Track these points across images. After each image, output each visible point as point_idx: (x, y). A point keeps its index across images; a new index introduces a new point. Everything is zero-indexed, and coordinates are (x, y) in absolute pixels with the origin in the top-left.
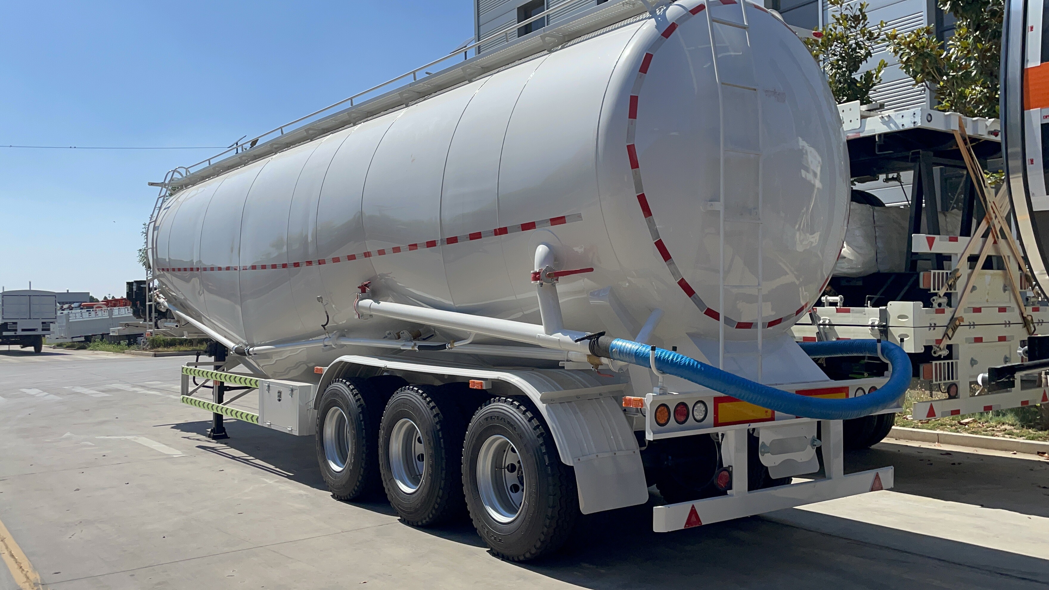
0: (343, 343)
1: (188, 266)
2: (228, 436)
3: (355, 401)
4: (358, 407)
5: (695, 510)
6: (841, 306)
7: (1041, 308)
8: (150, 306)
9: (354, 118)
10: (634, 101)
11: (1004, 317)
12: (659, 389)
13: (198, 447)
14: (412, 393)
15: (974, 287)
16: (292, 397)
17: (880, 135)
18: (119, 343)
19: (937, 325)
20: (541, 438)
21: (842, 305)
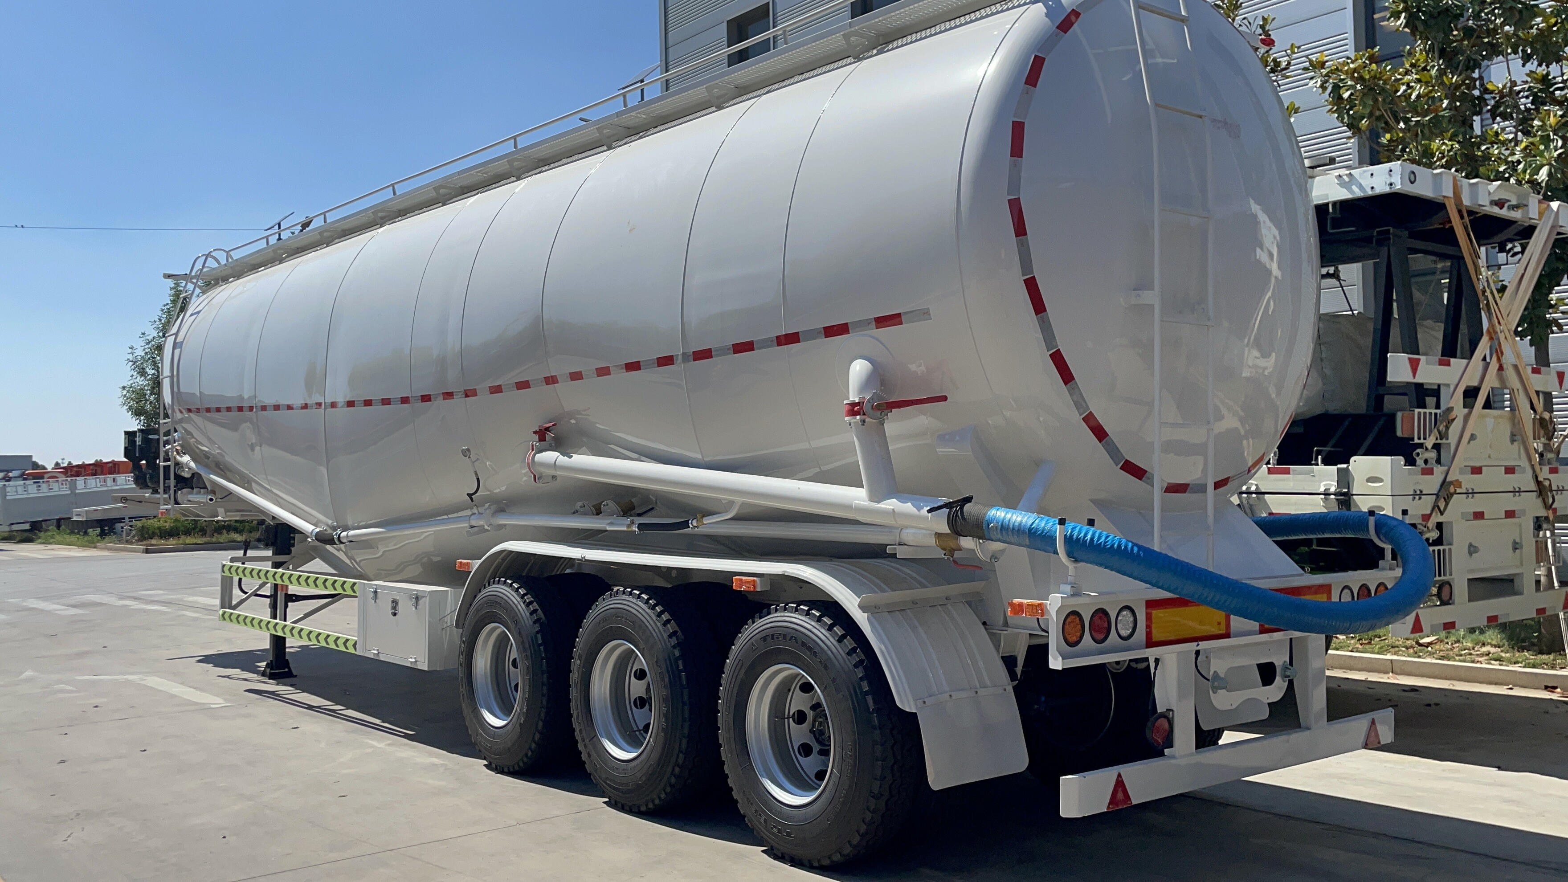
0: (501, 522)
1: (234, 404)
2: (295, 674)
3: (528, 614)
4: (535, 623)
5: (1122, 780)
6: (1274, 464)
7: (1561, 468)
8: (167, 468)
9: (518, 169)
10: (1018, 129)
11: (1513, 481)
12: (1070, 586)
13: (246, 691)
14: (630, 598)
15: (1472, 435)
16: (416, 608)
17: (1334, 204)
18: (86, 533)
19: (1424, 493)
20: (861, 669)
21: (1276, 462)
